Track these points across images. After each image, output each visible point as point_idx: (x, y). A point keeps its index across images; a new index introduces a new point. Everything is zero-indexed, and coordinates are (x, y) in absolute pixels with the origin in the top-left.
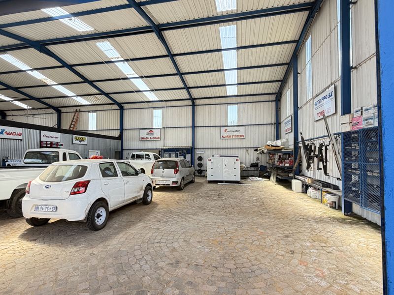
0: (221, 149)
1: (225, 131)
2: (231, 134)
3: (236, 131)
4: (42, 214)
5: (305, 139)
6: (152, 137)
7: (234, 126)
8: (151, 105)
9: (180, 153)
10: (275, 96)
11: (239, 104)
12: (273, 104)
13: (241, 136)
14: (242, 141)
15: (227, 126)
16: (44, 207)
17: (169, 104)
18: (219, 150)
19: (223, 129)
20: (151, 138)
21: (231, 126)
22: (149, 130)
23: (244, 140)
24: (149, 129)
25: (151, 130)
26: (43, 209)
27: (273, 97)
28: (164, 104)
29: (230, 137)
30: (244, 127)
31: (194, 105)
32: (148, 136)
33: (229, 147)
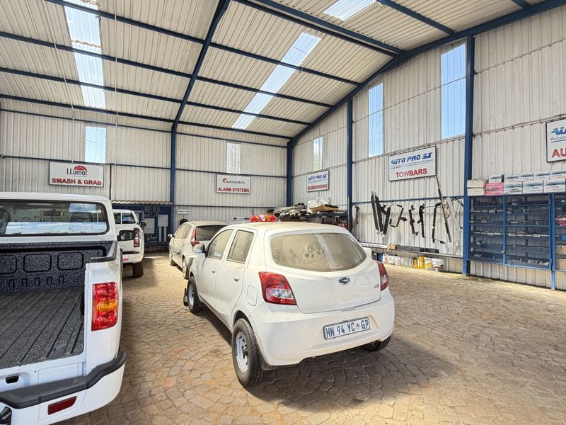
0: (217, 209)
1: (224, 181)
2: (232, 186)
3: (239, 182)
4: (344, 341)
5: (380, 200)
6: (83, 178)
7: (235, 175)
8: (79, 114)
9: (146, 213)
10: (288, 140)
11: (242, 144)
12: (284, 151)
13: (246, 190)
14: (246, 196)
15: (226, 174)
16: (345, 326)
17: (125, 120)
18: (213, 208)
19: (220, 177)
20: (79, 182)
21: (232, 174)
22: (77, 165)
23: (248, 196)
24: (75, 162)
25: (81, 166)
26: (343, 331)
27: (285, 142)
28: (112, 118)
29: (230, 190)
30: (249, 178)
31: (173, 132)
32: (72, 177)
33: (228, 205)
